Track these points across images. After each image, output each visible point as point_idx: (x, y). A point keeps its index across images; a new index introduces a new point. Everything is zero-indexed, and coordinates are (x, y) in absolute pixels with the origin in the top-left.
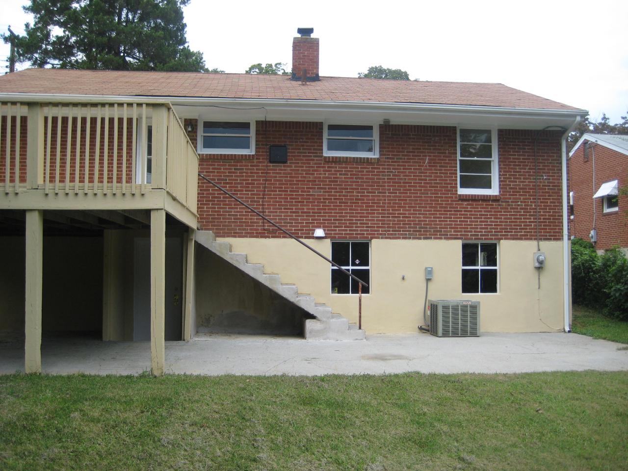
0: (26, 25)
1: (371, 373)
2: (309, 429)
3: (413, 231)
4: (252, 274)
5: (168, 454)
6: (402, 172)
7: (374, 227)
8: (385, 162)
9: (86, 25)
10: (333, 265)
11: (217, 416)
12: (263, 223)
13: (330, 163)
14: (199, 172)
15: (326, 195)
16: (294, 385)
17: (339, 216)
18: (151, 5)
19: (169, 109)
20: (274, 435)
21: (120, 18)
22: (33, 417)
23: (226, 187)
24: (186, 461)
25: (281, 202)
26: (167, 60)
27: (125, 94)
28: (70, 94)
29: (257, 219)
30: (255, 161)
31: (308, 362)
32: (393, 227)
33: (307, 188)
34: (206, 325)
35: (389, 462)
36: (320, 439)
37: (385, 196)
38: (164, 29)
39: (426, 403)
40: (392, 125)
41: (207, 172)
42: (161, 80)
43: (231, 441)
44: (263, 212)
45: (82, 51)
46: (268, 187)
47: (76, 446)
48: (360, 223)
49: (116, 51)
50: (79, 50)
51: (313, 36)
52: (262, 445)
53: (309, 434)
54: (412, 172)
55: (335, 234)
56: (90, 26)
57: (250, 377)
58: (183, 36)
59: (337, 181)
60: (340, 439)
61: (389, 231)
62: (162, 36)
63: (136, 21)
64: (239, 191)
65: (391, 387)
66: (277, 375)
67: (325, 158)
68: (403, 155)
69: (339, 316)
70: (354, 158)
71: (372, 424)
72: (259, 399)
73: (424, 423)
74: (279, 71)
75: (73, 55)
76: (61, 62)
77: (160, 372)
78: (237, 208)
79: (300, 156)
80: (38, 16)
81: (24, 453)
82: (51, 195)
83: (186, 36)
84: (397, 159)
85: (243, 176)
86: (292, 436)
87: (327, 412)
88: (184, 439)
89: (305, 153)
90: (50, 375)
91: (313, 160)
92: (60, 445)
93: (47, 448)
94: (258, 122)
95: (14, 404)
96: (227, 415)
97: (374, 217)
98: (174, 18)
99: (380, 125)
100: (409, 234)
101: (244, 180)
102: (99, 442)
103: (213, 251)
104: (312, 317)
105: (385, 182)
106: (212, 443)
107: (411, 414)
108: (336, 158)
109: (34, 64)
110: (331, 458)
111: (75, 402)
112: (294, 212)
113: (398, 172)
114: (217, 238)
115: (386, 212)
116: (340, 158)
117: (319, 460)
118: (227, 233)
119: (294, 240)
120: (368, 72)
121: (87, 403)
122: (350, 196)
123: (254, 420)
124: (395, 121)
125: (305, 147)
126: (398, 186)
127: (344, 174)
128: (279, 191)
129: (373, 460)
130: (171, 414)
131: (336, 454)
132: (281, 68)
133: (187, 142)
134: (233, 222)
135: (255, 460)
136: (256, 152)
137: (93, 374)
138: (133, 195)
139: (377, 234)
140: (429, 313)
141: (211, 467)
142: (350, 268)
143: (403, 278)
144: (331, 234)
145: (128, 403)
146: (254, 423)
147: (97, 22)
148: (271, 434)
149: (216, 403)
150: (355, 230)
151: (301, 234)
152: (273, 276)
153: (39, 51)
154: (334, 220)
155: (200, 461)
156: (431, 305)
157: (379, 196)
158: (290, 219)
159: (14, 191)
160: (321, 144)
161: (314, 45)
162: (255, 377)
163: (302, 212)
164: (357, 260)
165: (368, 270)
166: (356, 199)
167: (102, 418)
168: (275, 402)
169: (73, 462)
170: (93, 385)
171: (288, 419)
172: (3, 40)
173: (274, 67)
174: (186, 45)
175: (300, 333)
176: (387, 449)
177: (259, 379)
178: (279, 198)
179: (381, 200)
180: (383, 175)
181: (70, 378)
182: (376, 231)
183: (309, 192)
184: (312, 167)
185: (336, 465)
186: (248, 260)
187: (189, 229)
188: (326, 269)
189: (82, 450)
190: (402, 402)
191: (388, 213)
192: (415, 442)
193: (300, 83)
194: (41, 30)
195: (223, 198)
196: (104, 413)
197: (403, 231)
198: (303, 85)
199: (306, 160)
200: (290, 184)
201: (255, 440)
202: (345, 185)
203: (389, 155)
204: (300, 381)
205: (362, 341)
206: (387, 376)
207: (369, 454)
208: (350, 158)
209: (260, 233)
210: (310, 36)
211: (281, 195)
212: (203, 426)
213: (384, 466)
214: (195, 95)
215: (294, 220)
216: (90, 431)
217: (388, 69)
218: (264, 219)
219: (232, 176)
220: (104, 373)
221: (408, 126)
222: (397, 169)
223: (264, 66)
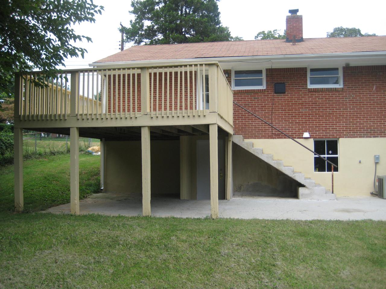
0: (130, 21)
1: (341, 219)
2: (304, 250)
3: (366, 132)
4: (266, 160)
5: (225, 260)
6: (358, 96)
7: (341, 131)
8: (347, 90)
9: (163, 18)
10: (315, 155)
11: (251, 241)
12: (272, 130)
13: (312, 92)
14: (234, 101)
15: (310, 112)
16: (294, 225)
17: (319, 125)
18: (199, 3)
19: (218, 66)
20: (284, 252)
21: (182, 12)
22: (152, 238)
23: (249, 109)
24: (235, 264)
25: (283, 117)
26: (210, 34)
27: (189, 57)
28: (158, 59)
29: (268, 127)
30: (266, 93)
31: (301, 212)
32: (352, 131)
33: (298, 108)
34: (239, 190)
35: (354, 271)
36: (311, 256)
37: (347, 111)
38: (207, 16)
39: (376, 238)
40: (351, 67)
41: (237, 101)
42: (208, 48)
43: (260, 254)
44: (272, 123)
45: (161, 33)
46: (274, 108)
47: (176, 254)
48: (332, 129)
49: (180, 31)
50: (159, 32)
51: (298, 14)
52: (278, 257)
53: (305, 253)
54: (365, 96)
55: (316, 135)
56: (165, 18)
57: (268, 220)
58: (219, 19)
59: (317, 103)
60: (323, 256)
61: (351, 133)
62: (207, 21)
63: (191, 13)
64: (257, 111)
65: (354, 228)
66: (283, 219)
67: (309, 89)
68: (358, 85)
69: (319, 185)
70: (327, 88)
71: (343, 249)
72: (274, 232)
73: (375, 249)
74: (276, 35)
75: (156, 36)
76: (150, 41)
77: (216, 217)
78: (256, 121)
79: (293, 89)
80: (137, 15)
81: (150, 256)
82: (154, 118)
83: (220, 19)
84: (355, 87)
85: (259, 102)
86: (295, 253)
87: (315, 241)
88: (233, 253)
89: (297, 87)
90: (156, 217)
91: (301, 91)
92: (168, 253)
93: (161, 254)
94: (267, 70)
95: (141, 231)
96: (257, 241)
97: (340, 124)
98: (213, 10)
99: (343, 67)
100: (363, 135)
101: (260, 105)
102: (187, 252)
103: (243, 147)
104: (303, 186)
105: (347, 103)
106: (249, 255)
107: (367, 244)
108: (316, 89)
109: (135, 43)
110: (318, 266)
111: (172, 231)
112: (291, 123)
113: (356, 96)
114: (245, 140)
115: (348, 121)
116: (318, 89)
117: (311, 267)
118: (250, 136)
119: (291, 140)
120: (333, 31)
121: (179, 232)
122: (325, 112)
123: (272, 244)
124: (352, 64)
125: (296, 83)
126: (356, 105)
127: (321, 99)
128: (281, 110)
129: (344, 269)
130: (225, 239)
131: (321, 264)
132: (277, 33)
133: (227, 84)
134: (254, 130)
135: (274, 265)
136: (267, 87)
137: (179, 217)
138: (199, 116)
139: (343, 135)
140: (377, 184)
141: (250, 268)
142: (326, 156)
143: (360, 162)
144: (314, 135)
145: (201, 232)
146: (272, 245)
147: (169, 16)
148: (282, 252)
149: (249, 234)
150: (328, 133)
151: (295, 136)
152: (279, 161)
153: (138, 35)
154: (315, 127)
155: (243, 265)
156: (379, 179)
157: (344, 111)
158: (288, 127)
159: (125, 116)
160: (306, 81)
161: (299, 20)
162: (271, 220)
163: (295, 123)
164: (330, 151)
165: (337, 157)
166: (329, 114)
167: (188, 240)
168: (284, 234)
169: (175, 262)
170: (180, 223)
171: (292, 244)
172: (119, 31)
173: (273, 33)
174: (221, 25)
175: (295, 195)
176: (352, 263)
177: (273, 221)
178: (281, 115)
179: (345, 114)
180: (345, 98)
181: (167, 219)
182: (341, 133)
183: (300, 110)
184: (301, 95)
185: (321, 270)
186: (263, 152)
187: (229, 135)
188: (311, 157)
189: (179, 256)
190: (361, 236)
191: (349, 122)
192: (370, 260)
193: (291, 44)
194: (139, 23)
195: (248, 115)
196: (188, 237)
197: (359, 133)
198: (294, 45)
199: (297, 91)
200: (288, 106)
201: (273, 255)
202: (322, 105)
203: (349, 85)
204: (298, 223)
205: (334, 200)
206: (351, 221)
207: (341, 265)
208: (325, 88)
209: (270, 136)
210: (297, 14)
211: (283, 113)
212: (243, 246)
213: (350, 272)
214: (229, 56)
215: (290, 127)
216: (182, 247)
217: (346, 28)
218: (272, 127)
219: (253, 102)
220: (184, 216)
221: (362, 66)
222: (355, 94)
223: (266, 32)
